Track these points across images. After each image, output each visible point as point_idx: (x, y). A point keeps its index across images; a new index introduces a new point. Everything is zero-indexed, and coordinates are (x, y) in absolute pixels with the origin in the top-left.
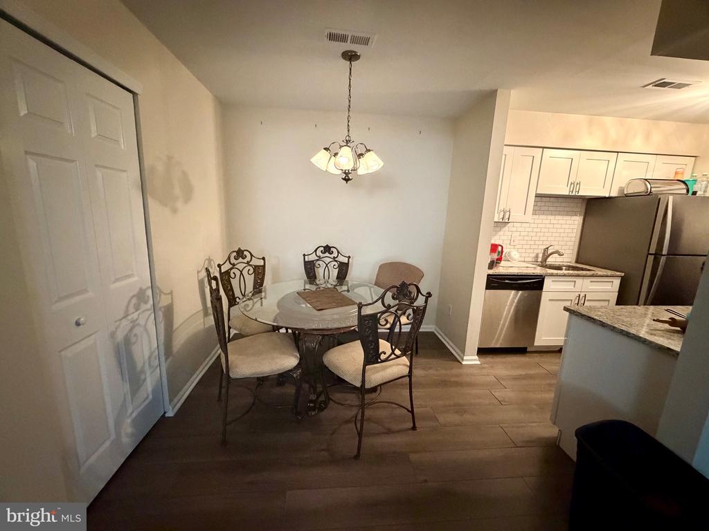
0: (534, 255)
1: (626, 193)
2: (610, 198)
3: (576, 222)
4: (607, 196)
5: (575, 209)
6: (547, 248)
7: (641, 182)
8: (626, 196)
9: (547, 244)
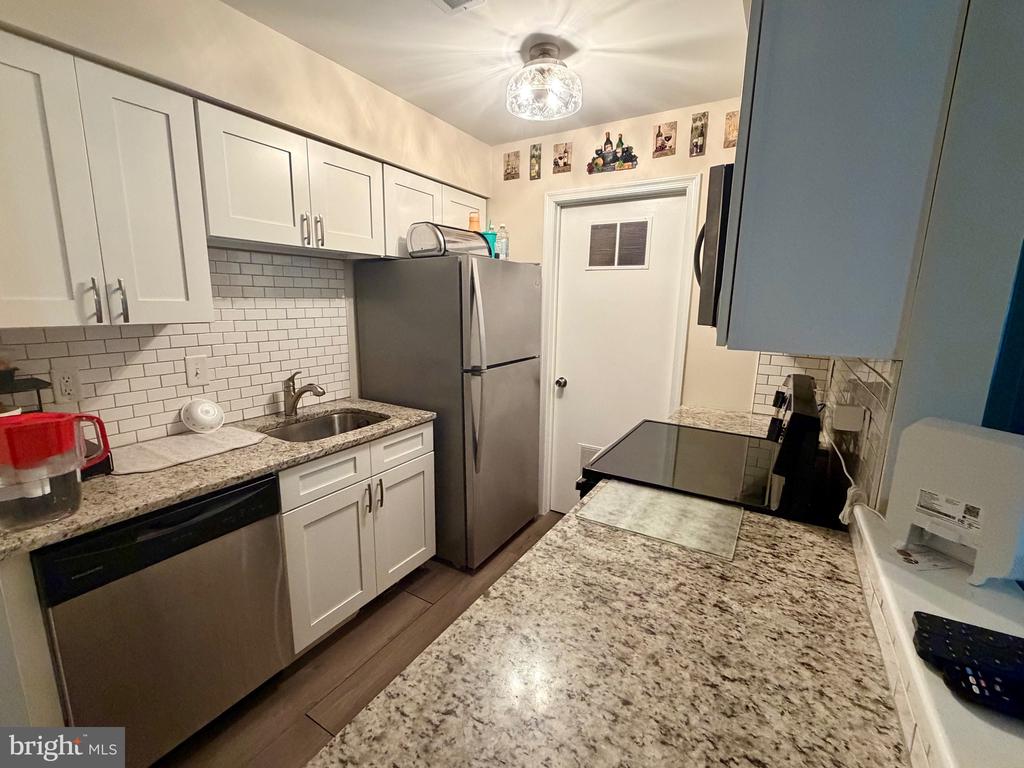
0: (265, 399)
1: (410, 250)
2: (387, 260)
3: (343, 312)
4: (382, 255)
5: (333, 283)
6: (292, 379)
7: (427, 230)
8: (413, 256)
9: (290, 367)
